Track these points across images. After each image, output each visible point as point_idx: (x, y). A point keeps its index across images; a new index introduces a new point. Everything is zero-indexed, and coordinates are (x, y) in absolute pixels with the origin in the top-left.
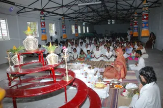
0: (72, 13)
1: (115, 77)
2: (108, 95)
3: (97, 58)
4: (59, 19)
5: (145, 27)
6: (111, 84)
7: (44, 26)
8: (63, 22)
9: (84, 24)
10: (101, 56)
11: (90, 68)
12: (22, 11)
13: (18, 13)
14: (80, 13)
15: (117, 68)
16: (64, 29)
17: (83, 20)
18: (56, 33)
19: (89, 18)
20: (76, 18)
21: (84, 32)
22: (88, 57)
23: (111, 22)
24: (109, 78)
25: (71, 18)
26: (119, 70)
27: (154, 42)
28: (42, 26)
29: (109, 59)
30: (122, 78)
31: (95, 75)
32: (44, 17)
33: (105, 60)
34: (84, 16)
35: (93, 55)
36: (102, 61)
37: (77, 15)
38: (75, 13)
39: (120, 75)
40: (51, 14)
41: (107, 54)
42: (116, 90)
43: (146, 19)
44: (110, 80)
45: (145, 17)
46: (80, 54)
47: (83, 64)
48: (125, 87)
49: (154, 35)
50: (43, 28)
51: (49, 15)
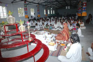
0: (44, 2)
1: (62, 39)
2: (56, 49)
3: (56, 29)
4: (37, 6)
5: (84, 10)
6: (59, 44)
7: (27, 10)
8: (38, 8)
9: (51, 9)
10: (58, 27)
11: (48, 34)
12: (14, 2)
13: (12, 3)
14: (48, 2)
15: (63, 34)
16: (39, 12)
17: (50, 6)
18: (34, 14)
19: (54, 5)
20: (46, 5)
21: (52, 13)
22: (51, 28)
23: (68, 7)
24: (59, 40)
25: (43, 5)
26: (64, 35)
27: (91, 20)
28: (25, 10)
29: (62, 29)
30: (67, 40)
31: (51, 38)
32: (26, 5)
33: (60, 30)
34: (51, 4)
35: (53, 27)
36: (58, 30)
37: (46, 3)
38: (45, 3)
39: (65, 38)
40: (31, 3)
41: (61, 26)
42: (61, 47)
43: (85, 6)
44: (59, 41)
45: (84, 5)
46: (46, 26)
47: (45, 32)
48: (67, 45)
49: (91, 15)
50: (26, 11)
51: (30, 4)
